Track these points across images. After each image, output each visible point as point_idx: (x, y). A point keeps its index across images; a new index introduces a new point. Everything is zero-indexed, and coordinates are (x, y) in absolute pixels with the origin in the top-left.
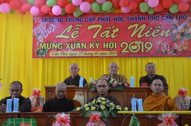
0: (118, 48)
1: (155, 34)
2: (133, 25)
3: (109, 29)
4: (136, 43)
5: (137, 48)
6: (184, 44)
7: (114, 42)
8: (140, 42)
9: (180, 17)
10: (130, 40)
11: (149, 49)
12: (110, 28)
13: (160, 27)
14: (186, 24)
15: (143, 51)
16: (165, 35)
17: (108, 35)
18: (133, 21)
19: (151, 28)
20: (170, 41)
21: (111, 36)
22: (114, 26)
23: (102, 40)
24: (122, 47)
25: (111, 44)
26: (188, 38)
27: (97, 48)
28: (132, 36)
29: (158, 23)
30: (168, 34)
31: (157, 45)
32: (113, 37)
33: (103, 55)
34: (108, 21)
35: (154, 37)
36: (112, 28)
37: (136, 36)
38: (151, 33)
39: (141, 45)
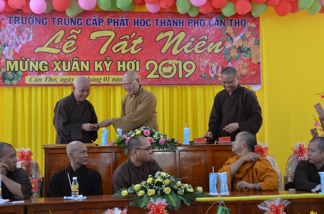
0: (141, 71)
1: (199, 49)
2: (164, 32)
3: (125, 39)
4: (170, 63)
5: (172, 71)
6: (242, 65)
7: (135, 61)
8: (176, 61)
9: (236, 23)
10: (160, 57)
11: (191, 72)
12: (128, 37)
13: (206, 38)
14: (245, 34)
15: (180, 76)
16: (214, 50)
17: (125, 49)
18: (165, 26)
19: (193, 39)
20: (222, 60)
21: (130, 51)
22: (134, 34)
23: (115, 57)
24: (148, 68)
25: (131, 64)
26: (248, 55)
27: (108, 70)
28: (163, 51)
29: (203, 32)
30: (219, 48)
31: (202, 67)
32: (133, 51)
33: (117, 82)
34: (124, 25)
35: (198, 54)
36: (132, 37)
37: (170, 51)
38: (194, 47)
39: (177, 65)
